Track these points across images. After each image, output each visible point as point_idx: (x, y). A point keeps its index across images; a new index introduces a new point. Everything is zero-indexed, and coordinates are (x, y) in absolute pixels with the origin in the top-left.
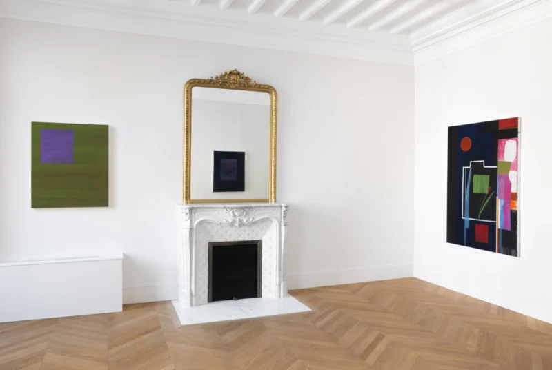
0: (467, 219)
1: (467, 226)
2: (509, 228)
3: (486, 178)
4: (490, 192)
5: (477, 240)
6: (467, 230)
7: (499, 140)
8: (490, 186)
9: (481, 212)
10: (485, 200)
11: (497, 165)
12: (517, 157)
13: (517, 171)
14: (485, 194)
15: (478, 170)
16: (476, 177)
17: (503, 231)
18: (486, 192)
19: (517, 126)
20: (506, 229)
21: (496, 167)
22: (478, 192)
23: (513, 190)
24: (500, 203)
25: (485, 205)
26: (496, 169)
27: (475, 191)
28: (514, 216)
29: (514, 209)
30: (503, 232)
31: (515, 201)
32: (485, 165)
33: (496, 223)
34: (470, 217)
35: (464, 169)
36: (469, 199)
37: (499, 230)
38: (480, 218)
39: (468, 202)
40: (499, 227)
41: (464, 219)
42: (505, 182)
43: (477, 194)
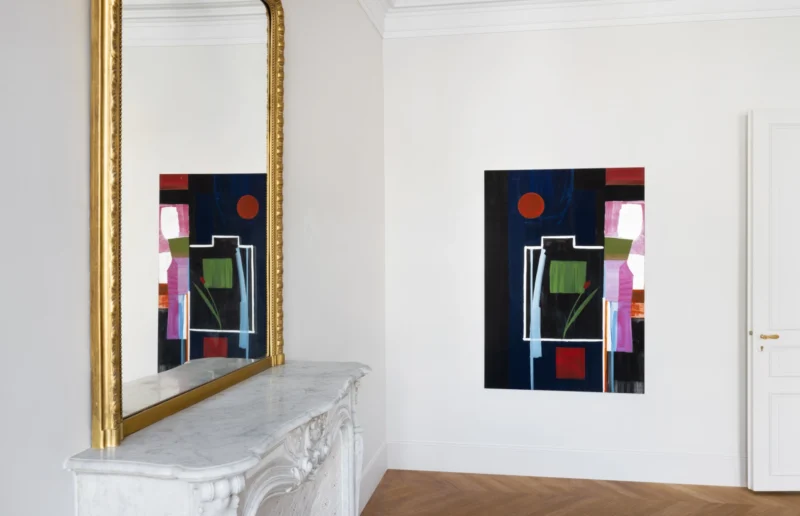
0: (535, 341)
1: (536, 352)
2: (629, 348)
3: (579, 268)
4: (588, 291)
5: (560, 375)
6: (535, 360)
7: (606, 203)
8: (588, 278)
9: (566, 330)
10: (577, 308)
11: (602, 244)
12: (644, 233)
13: (644, 254)
14: (578, 295)
15: (557, 252)
16: (554, 264)
17: (616, 354)
18: (581, 290)
19: (643, 182)
20: (622, 349)
21: (601, 247)
22: (562, 291)
23: (637, 285)
24: (610, 309)
25: (577, 314)
26: (602, 251)
27: (554, 289)
28: (638, 329)
29: (640, 316)
30: (619, 356)
31: (640, 304)
32: (577, 244)
33: (601, 343)
34: (542, 336)
35: (528, 251)
36: (541, 305)
37: (608, 353)
38: (567, 337)
39: (539, 309)
40: (609, 349)
41: (528, 342)
42: (621, 273)
43: (560, 295)
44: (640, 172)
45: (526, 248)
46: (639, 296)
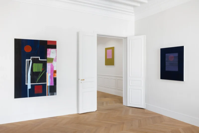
0: (29, 85)
1: (29, 87)
2: (53, 85)
3: (41, 65)
4: (43, 71)
5: (36, 93)
6: (29, 89)
7: (48, 49)
8: (43, 68)
9: (38, 80)
10: (40, 75)
11: (47, 59)
12: (56, 57)
13: (56, 62)
14: (40, 72)
15: (35, 61)
16: (34, 64)
17: (50, 86)
18: (41, 71)
19: (56, 44)
20: (51, 85)
21: (46, 60)
22: (36, 71)
23: (55, 69)
24: (48, 75)
25: (40, 77)
26: (46, 61)
27: (34, 71)
28: (55, 80)
29: (55, 77)
31: (55, 74)
32: (40, 59)
33: (46, 84)
34: (31, 83)
35: (27, 61)
36: (31, 75)
37: (48, 86)
38: (37, 83)
39: (30, 76)
40: (48, 85)
41: (27, 85)
42: (51, 66)
43: (36, 72)
44: (55, 42)
45: (26, 60)
46: (55, 72)
